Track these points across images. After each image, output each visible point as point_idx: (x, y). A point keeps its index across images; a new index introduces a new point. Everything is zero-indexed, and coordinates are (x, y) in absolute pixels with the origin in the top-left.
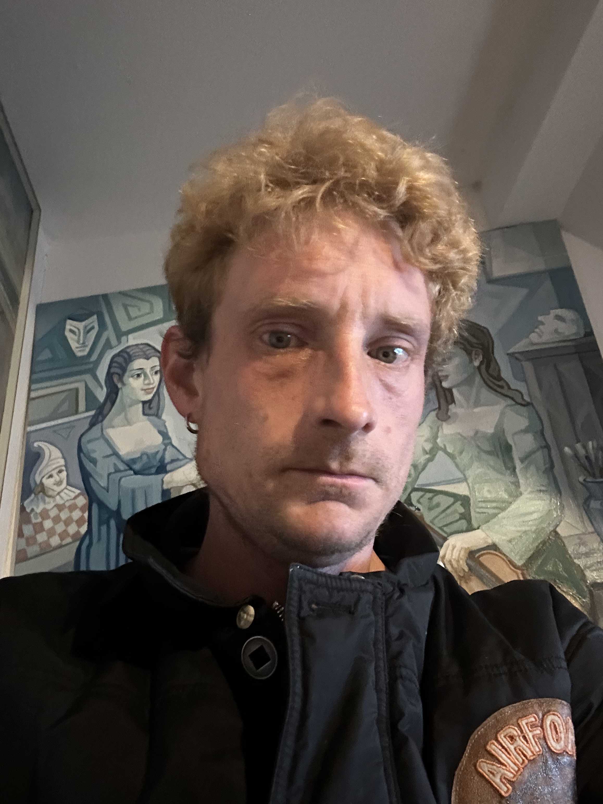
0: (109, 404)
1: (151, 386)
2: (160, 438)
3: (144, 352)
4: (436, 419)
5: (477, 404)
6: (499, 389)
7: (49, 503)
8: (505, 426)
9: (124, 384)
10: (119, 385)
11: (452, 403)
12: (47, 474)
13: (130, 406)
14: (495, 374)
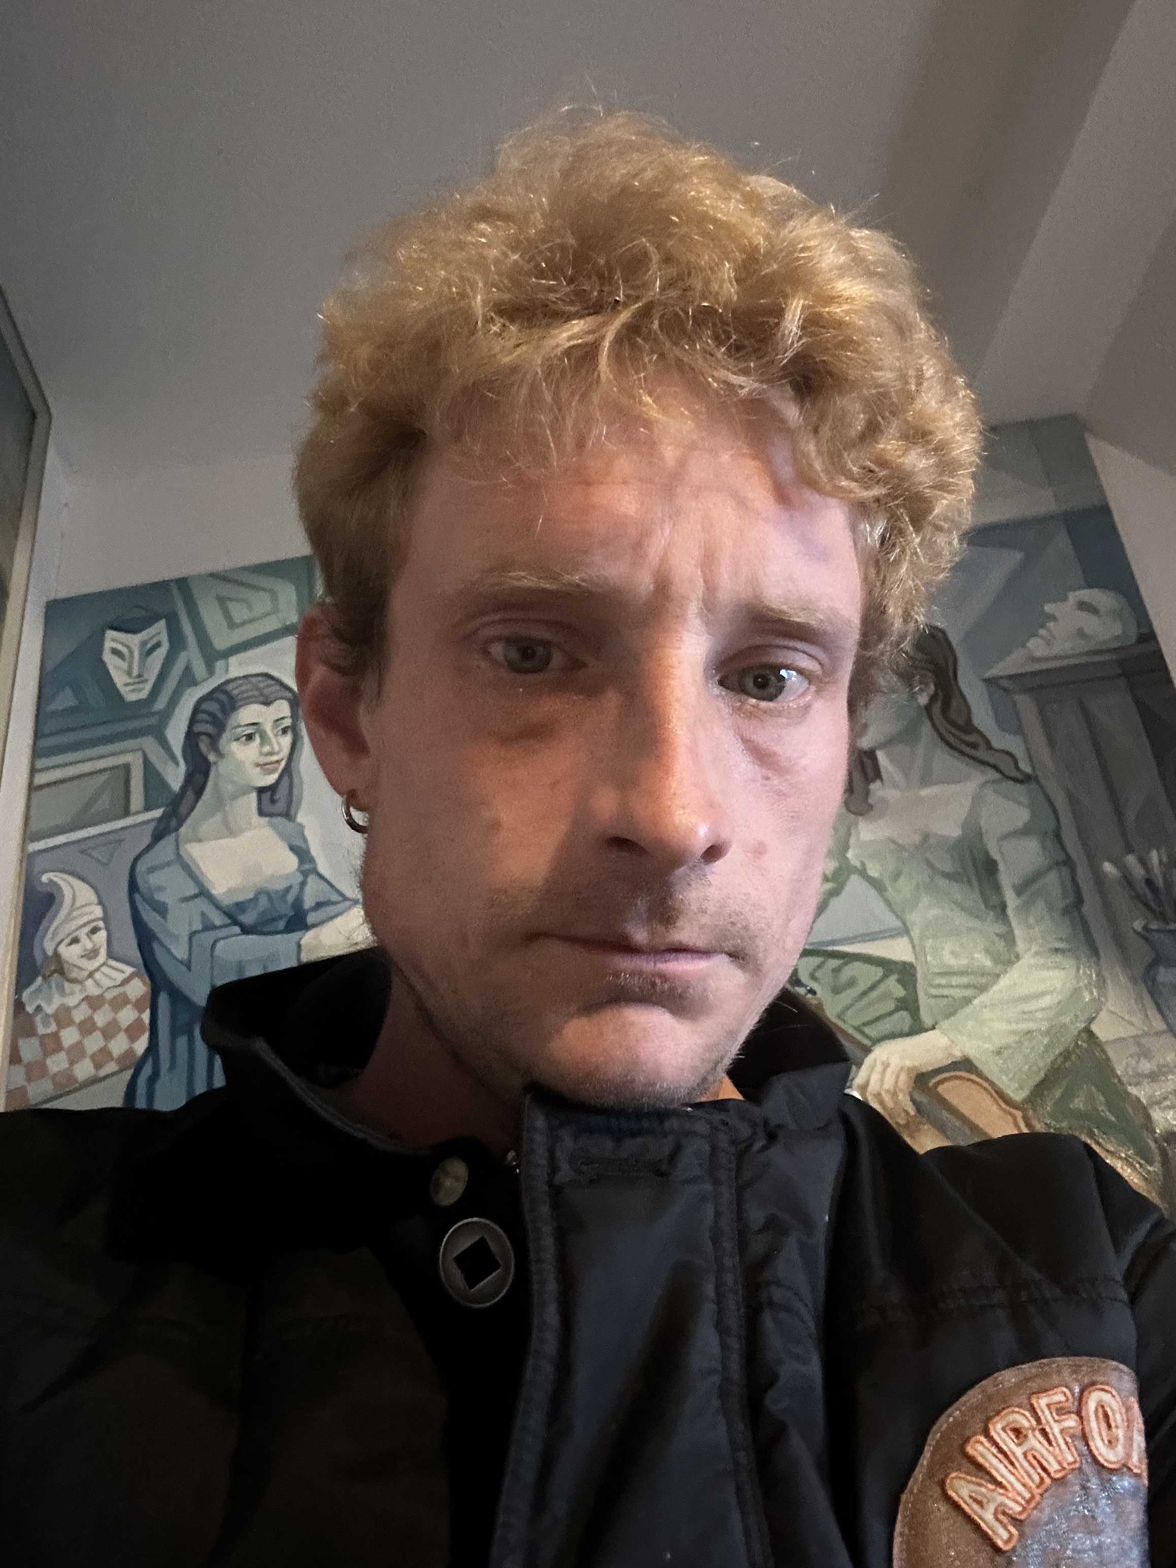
0: (190, 795)
1: (275, 758)
2: (292, 861)
3: (258, 689)
4: (844, 810)
5: (926, 780)
6: (968, 750)
7: (72, 993)
8: (982, 823)
9: (220, 755)
10: (212, 758)
11: (873, 781)
12: (69, 934)
13: (235, 797)
14: (961, 722)
